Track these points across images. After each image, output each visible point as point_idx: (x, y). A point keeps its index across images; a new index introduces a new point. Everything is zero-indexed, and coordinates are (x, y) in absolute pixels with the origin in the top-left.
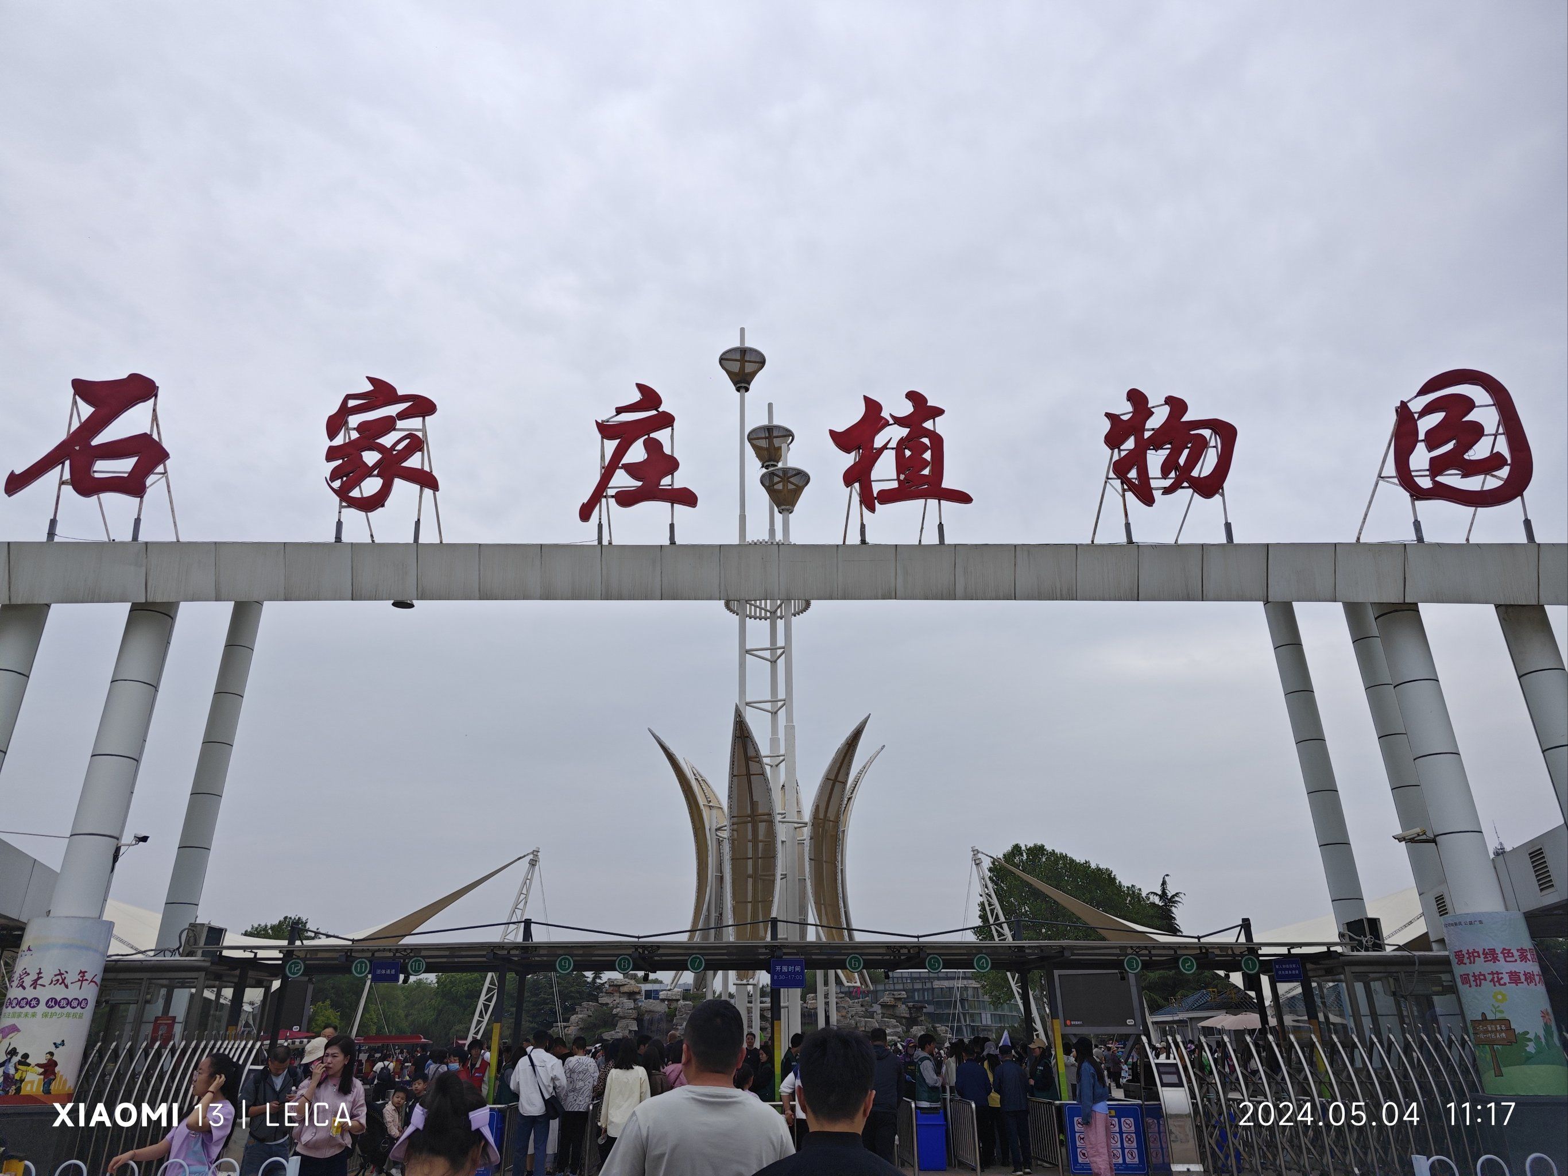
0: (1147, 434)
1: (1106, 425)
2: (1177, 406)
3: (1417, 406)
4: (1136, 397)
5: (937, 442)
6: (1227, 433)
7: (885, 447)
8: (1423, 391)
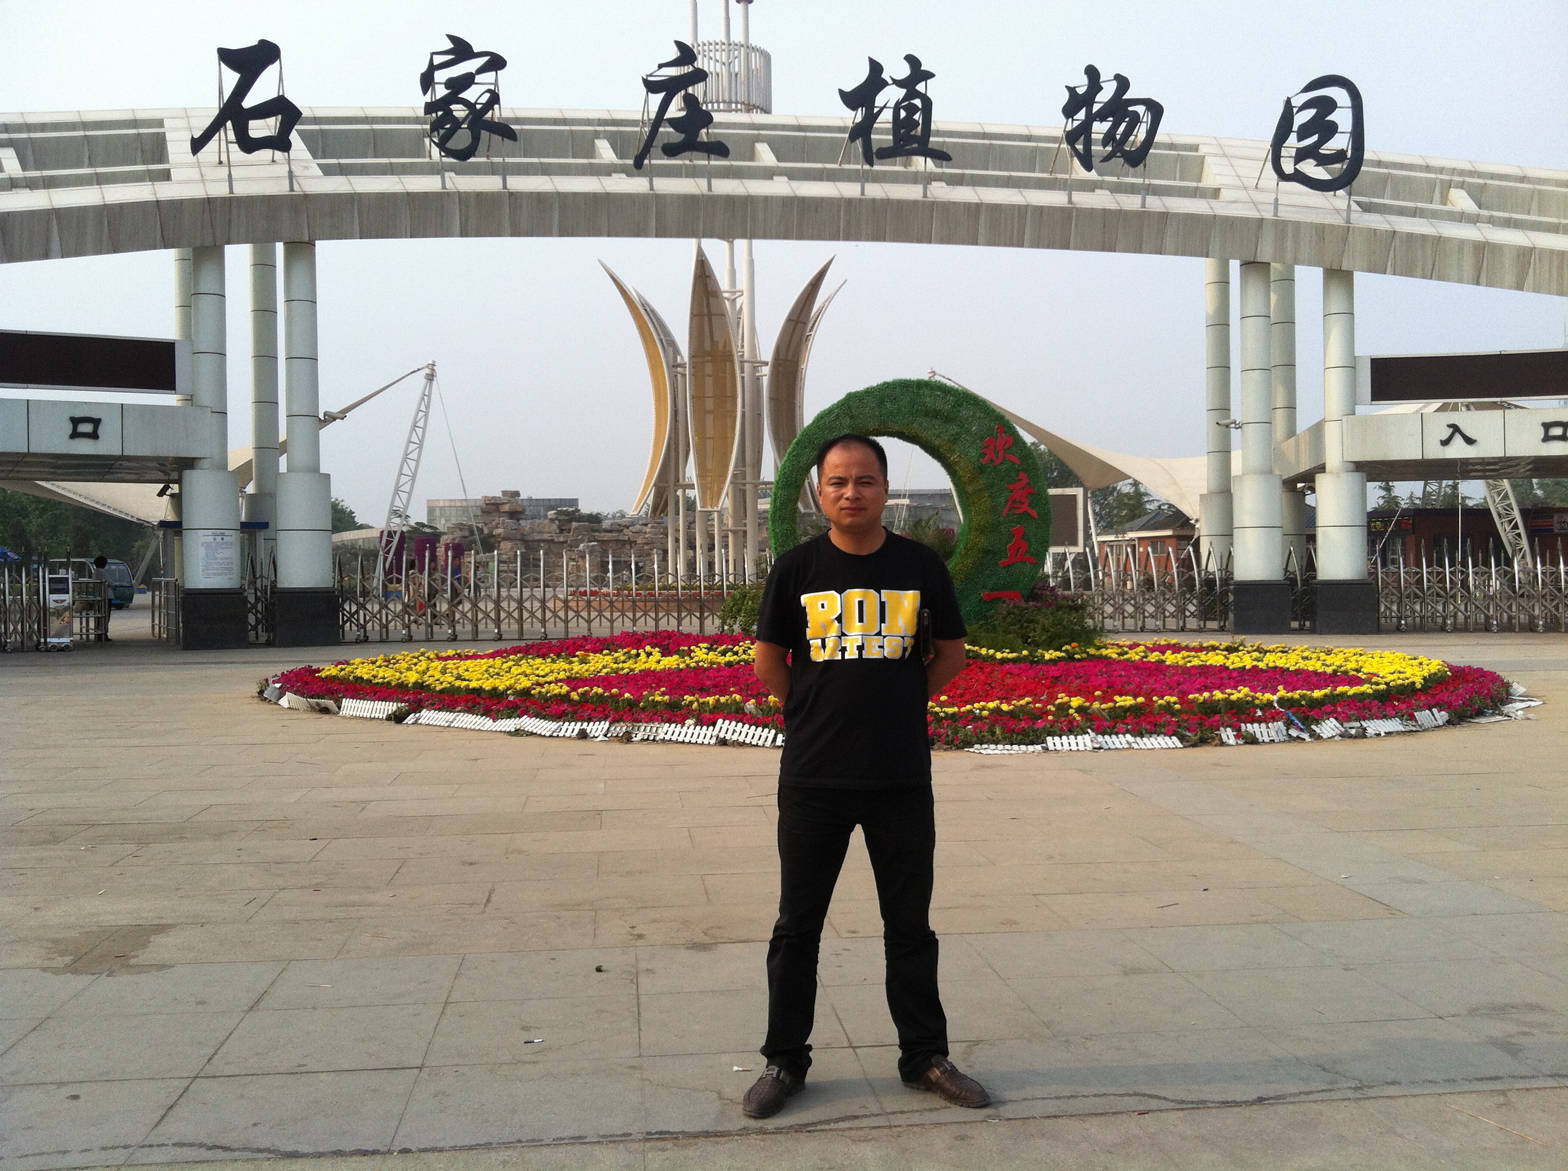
0: (1096, 107)
1: (1065, 97)
2: (1123, 83)
3: (1297, 102)
4: (1092, 73)
5: (927, 103)
6: (1156, 110)
7: (884, 107)
8: (1307, 89)
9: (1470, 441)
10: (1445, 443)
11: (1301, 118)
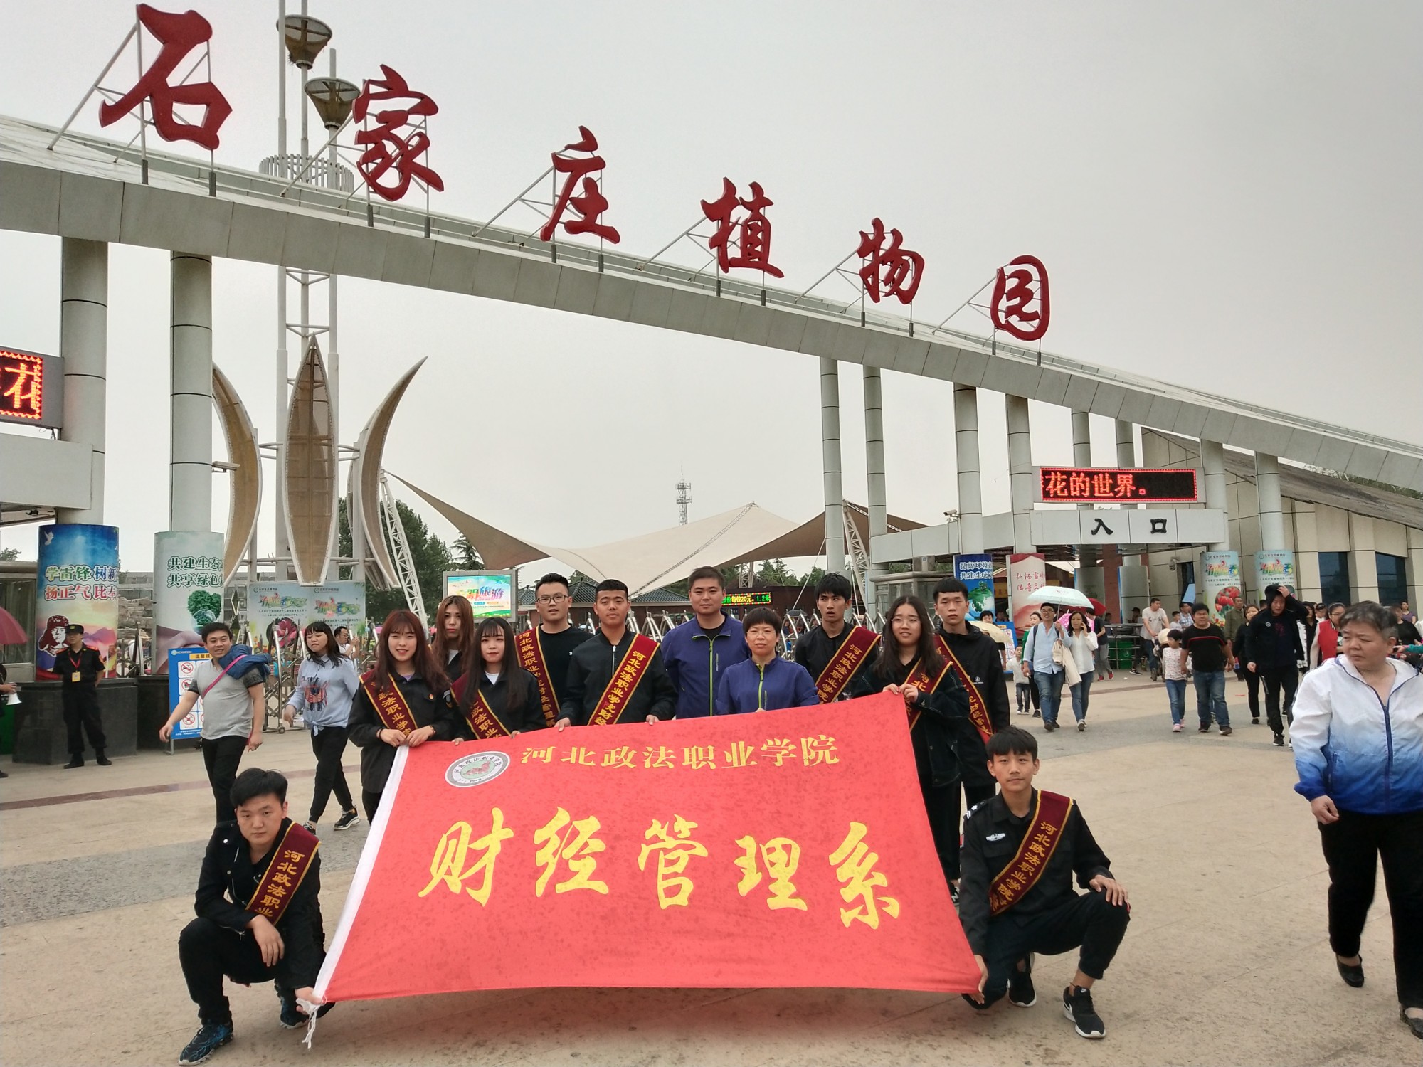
0: (881, 253)
1: (858, 242)
2: (898, 236)
3: (1007, 272)
4: (877, 224)
5: (766, 228)
6: (919, 261)
7: (736, 223)
8: (1013, 263)
9: (1109, 532)
10: (1094, 532)
11: (1011, 283)
